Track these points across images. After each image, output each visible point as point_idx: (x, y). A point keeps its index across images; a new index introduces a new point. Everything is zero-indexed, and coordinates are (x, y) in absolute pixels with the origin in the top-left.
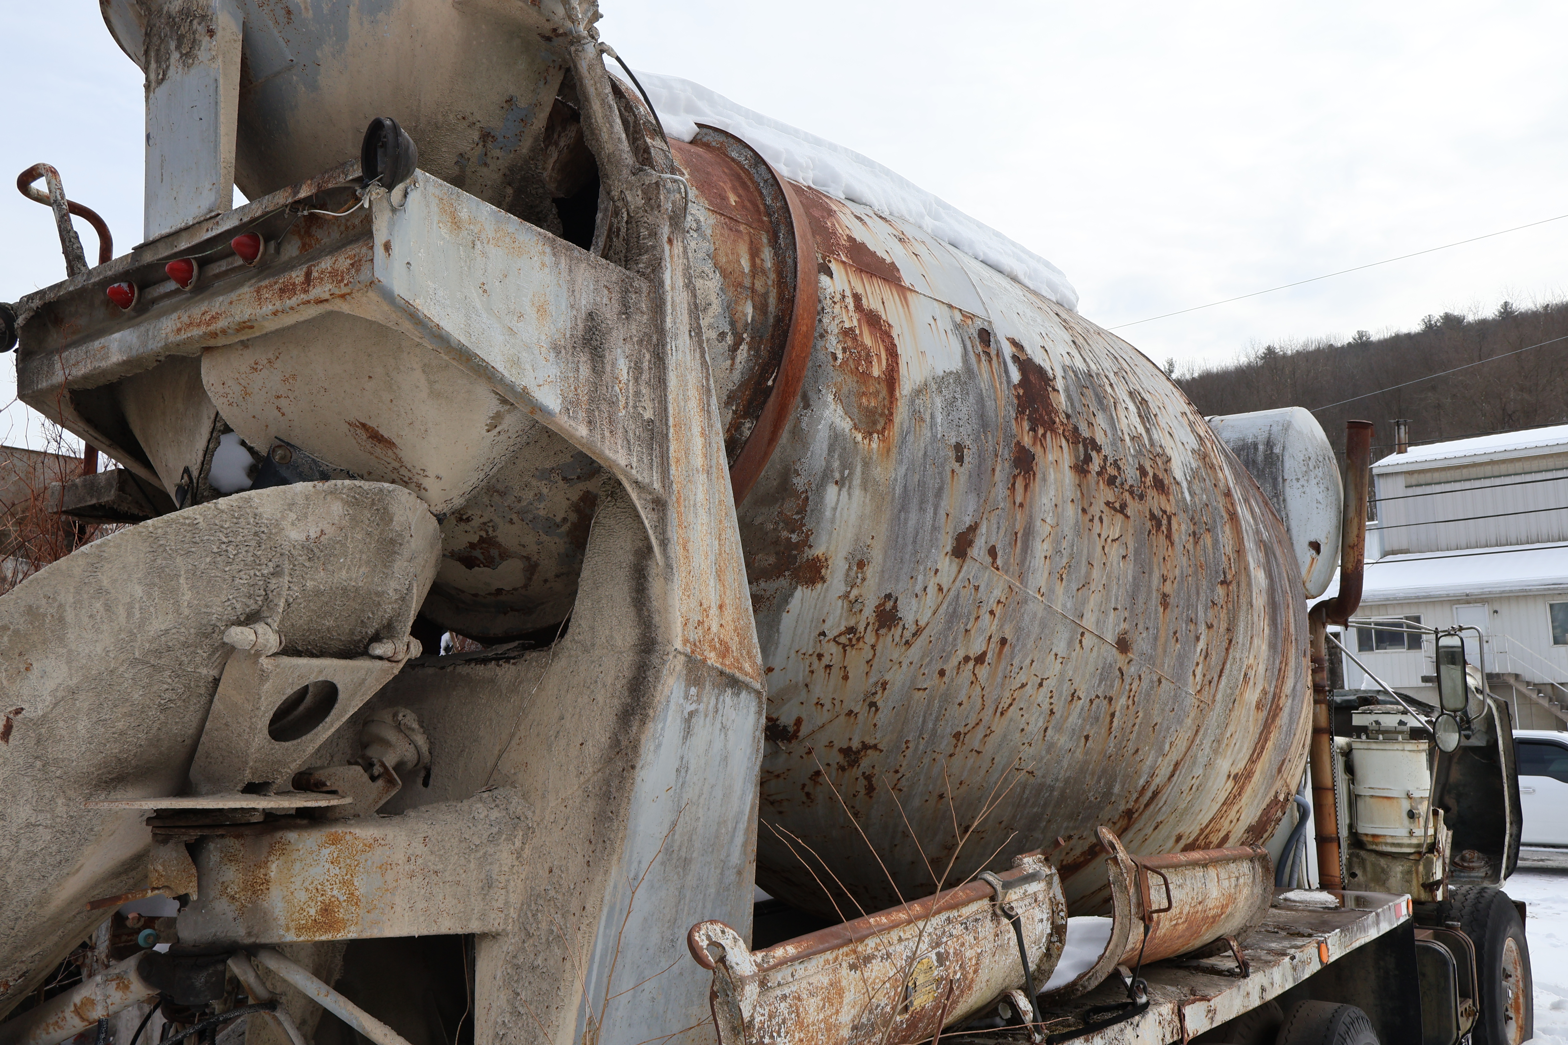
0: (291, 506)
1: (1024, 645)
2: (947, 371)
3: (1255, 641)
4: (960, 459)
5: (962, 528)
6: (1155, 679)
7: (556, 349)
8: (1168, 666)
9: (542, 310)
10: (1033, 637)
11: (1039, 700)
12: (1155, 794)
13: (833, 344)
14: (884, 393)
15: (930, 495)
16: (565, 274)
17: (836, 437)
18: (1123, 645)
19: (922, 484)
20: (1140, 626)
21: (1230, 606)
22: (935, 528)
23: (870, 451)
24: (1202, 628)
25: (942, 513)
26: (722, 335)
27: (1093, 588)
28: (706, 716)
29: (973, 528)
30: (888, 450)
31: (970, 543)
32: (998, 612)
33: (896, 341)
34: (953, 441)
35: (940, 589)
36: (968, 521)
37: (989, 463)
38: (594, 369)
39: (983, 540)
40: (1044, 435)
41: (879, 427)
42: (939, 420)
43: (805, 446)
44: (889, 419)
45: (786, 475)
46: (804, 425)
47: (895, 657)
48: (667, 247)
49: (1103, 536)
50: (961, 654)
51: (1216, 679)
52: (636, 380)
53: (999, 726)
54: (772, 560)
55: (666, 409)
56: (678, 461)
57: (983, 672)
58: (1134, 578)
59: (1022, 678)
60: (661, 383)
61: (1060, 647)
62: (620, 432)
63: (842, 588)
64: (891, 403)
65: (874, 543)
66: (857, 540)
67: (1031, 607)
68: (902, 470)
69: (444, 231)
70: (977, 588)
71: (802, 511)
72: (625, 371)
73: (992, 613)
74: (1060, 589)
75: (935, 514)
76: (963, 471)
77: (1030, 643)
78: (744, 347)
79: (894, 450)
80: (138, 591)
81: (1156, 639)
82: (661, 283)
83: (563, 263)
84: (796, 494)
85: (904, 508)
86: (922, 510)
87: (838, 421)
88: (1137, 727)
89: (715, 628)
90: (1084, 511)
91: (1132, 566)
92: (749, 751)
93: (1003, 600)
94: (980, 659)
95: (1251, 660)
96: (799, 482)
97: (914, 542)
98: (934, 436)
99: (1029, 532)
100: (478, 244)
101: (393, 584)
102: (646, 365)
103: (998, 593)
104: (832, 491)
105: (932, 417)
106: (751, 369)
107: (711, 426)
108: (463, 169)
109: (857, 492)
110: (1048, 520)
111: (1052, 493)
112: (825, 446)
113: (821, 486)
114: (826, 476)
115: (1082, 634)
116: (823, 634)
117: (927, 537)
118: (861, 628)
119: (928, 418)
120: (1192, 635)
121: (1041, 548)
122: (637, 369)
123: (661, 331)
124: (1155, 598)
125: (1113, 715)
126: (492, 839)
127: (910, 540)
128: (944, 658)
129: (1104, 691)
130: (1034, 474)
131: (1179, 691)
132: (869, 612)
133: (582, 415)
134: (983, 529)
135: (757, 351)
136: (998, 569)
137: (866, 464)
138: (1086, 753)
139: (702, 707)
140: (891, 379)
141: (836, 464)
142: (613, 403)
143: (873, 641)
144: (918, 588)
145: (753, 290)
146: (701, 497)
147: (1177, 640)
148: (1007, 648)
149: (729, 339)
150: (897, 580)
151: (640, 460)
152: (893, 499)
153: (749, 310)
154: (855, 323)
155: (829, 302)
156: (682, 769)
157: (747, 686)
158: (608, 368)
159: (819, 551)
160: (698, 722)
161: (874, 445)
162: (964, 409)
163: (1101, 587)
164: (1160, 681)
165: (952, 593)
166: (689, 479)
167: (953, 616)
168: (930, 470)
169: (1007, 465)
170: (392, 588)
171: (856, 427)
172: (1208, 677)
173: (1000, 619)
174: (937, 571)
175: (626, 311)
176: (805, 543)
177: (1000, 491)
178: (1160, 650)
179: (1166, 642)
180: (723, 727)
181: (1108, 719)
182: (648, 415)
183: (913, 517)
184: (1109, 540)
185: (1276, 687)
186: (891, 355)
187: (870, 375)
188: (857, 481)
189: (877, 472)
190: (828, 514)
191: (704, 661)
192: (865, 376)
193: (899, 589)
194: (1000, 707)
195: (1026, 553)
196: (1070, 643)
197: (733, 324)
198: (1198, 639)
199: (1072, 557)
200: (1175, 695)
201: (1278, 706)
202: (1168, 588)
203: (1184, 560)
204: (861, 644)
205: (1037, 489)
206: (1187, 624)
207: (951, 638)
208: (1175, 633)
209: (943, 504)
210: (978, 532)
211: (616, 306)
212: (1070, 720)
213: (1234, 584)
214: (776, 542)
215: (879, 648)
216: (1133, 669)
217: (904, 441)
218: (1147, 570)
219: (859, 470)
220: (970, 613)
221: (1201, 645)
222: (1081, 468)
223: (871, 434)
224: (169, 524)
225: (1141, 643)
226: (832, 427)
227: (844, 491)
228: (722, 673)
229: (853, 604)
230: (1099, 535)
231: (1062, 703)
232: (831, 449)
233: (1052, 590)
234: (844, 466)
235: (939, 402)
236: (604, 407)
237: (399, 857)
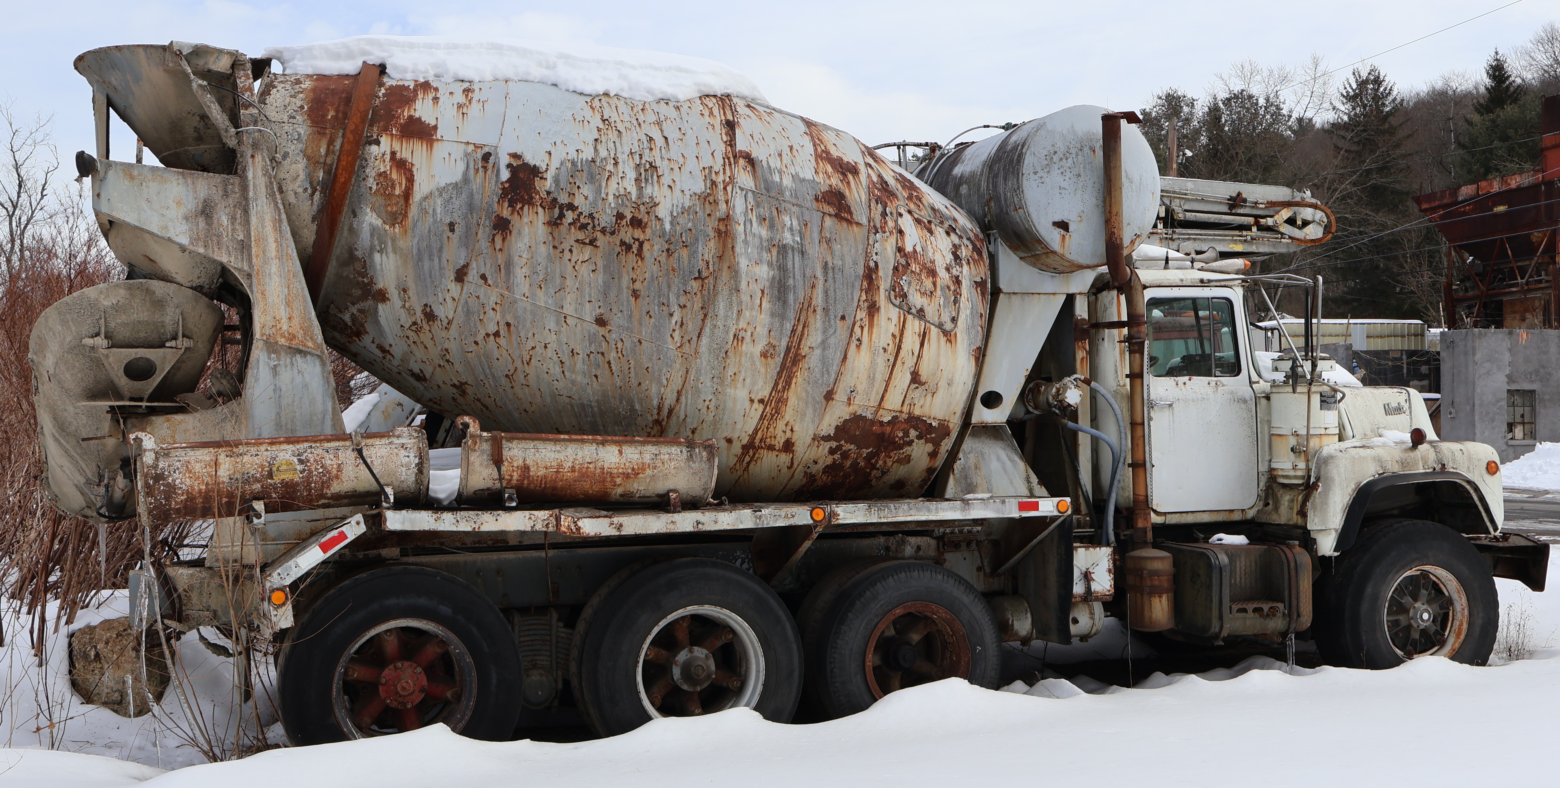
0: (101, 292)
1: (524, 326)
2: (448, 183)
3: (747, 314)
4: (452, 230)
5: (459, 267)
6: (636, 340)
7: (186, 218)
8: (646, 332)
9: (179, 203)
10: (528, 322)
11: (550, 355)
12: (671, 411)
13: (371, 182)
14: (402, 202)
15: (435, 251)
16: (191, 186)
17: (373, 230)
18: (601, 322)
19: (429, 247)
20: (615, 310)
21: (705, 293)
22: (441, 269)
23: (395, 233)
24: (675, 308)
25: (444, 260)
26: (306, 190)
27: (568, 290)
28: (286, 367)
29: (466, 266)
30: (406, 232)
31: (466, 274)
32: (498, 308)
33: (415, 173)
34: (448, 221)
35: (454, 299)
36: (462, 263)
37: (474, 230)
38: (207, 224)
39: (475, 271)
40: (522, 208)
41: (399, 221)
42: (439, 212)
43: (358, 236)
44: (405, 215)
45: (351, 251)
46: (355, 226)
47: (444, 335)
48: (250, 160)
49: (573, 260)
50: (483, 333)
51: (695, 339)
52: (233, 224)
53: (530, 370)
54: (360, 292)
55: (250, 234)
56: (257, 256)
57: (502, 341)
58: (604, 282)
59: (531, 344)
60: (247, 222)
61: (552, 325)
62: (225, 248)
63: (400, 304)
64: (406, 207)
65: (408, 279)
66: (398, 279)
67: (520, 304)
68: (416, 241)
69: (127, 182)
70: (478, 297)
71: (364, 267)
72: (226, 222)
73: (493, 309)
74: (540, 294)
75: (440, 261)
76: (455, 237)
77: (528, 325)
78: (317, 193)
79: (409, 231)
80: (60, 328)
81: (630, 317)
82: (246, 177)
83: (189, 181)
84: (358, 259)
85: (420, 259)
86: (431, 259)
87: (374, 221)
88: (632, 369)
89: (285, 328)
90: (555, 247)
91: (602, 275)
92: (321, 383)
93: (499, 302)
94: (497, 334)
95: (742, 324)
96: (359, 254)
97: (431, 277)
98: (435, 221)
99: (509, 265)
100: (144, 184)
101: (169, 318)
102: (238, 216)
103: (493, 299)
104: (377, 257)
105: (434, 210)
106: (322, 203)
107: (282, 237)
108: (199, 133)
109: (391, 255)
110: (524, 256)
111: (526, 240)
112: (368, 235)
113: (371, 254)
114: (372, 249)
115: (565, 317)
116: (402, 326)
117: (438, 273)
118: (419, 322)
119: (431, 211)
120: (666, 313)
121: (520, 273)
122: (233, 219)
123: (246, 199)
124: (626, 294)
125: (609, 363)
126: (223, 420)
127: (427, 276)
128: (475, 336)
129: (595, 349)
130: (510, 232)
131: (660, 348)
132: (419, 315)
133: (201, 243)
134: (474, 265)
135: (325, 194)
136: (489, 286)
137: (393, 240)
138: (601, 385)
139: (281, 362)
140: (407, 194)
141: (376, 243)
142: (219, 236)
143: (428, 328)
144: (441, 300)
145: (325, 163)
146: (274, 269)
147: (650, 317)
148: (512, 328)
149: (309, 191)
150: (427, 296)
151: (236, 258)
152: (413, 256)
153: (321, 174)
154: (388, 168)
155: (373, 159)
156: (277, 389)
157: (310, 353)
158: (216, 221)
159: (380, 286)
160: (281, 370)
161: (397, 230)
162: (457, 203)
163: (575, 290)
164: (640, 342)
165: (462, 301)
166: (266, 262)
167: (468, 313)
168: (433, 238)
169: (487, 229)
170: (168, 320)
171: (384, 222)
172: (686, 338)
173: (501, 313)
174: (448, 290)
175: (226, 195)
176: (371, 282)
177: (483, 243)
178: (636, 323)
179: (640, 318)
180: (299, 372)
181: (607, 365)
182: (241, 237)
183: (426, 264)
184: (579, 262)
185: (791, 341)
186: (409, 181)
187: (393, 195)
188: (390, 249)
189: (401, 243)
190: (378, 267)
191: (277, 342)
192: (390, 196)
193: (430, 301)
194: (524, 360)
195: (509, 275)
196: (557, 322)
197: (311, 183)
198: (671, 315)
199: (547, 274)
200: (658, 350)
201: (797, 355)
202: (637, 285)
203: (655, 268)
204: (423, 331)
205: (513, 239)
206: (659, 307)
207: (472, 324)
208: (648, 313)
209: (444, 255)
210: (470, 268)
211: (221, 193)
212: (578, 366)
213: (711, 280)
214: (358, 283)
215: (433, 331)
216: (614, 336)
217: (415, 225)
218: (616, 276)
219: (390, 243)
220: (479, 311)
221: (676, 317)
222: (554, 224)
223: (394, 225)
224: (61, 303)
225: (617, 320)
226: (371, 224)
227: (384, 255)
228: (290, 348)
229: (410, 311)
230: (570, 260)
231: (567, 357)
232: (372, 235)
233: (534, 295)
234: (380, 244)
235: (439, 201)
236: (214, 238)
237: (190, 427)
